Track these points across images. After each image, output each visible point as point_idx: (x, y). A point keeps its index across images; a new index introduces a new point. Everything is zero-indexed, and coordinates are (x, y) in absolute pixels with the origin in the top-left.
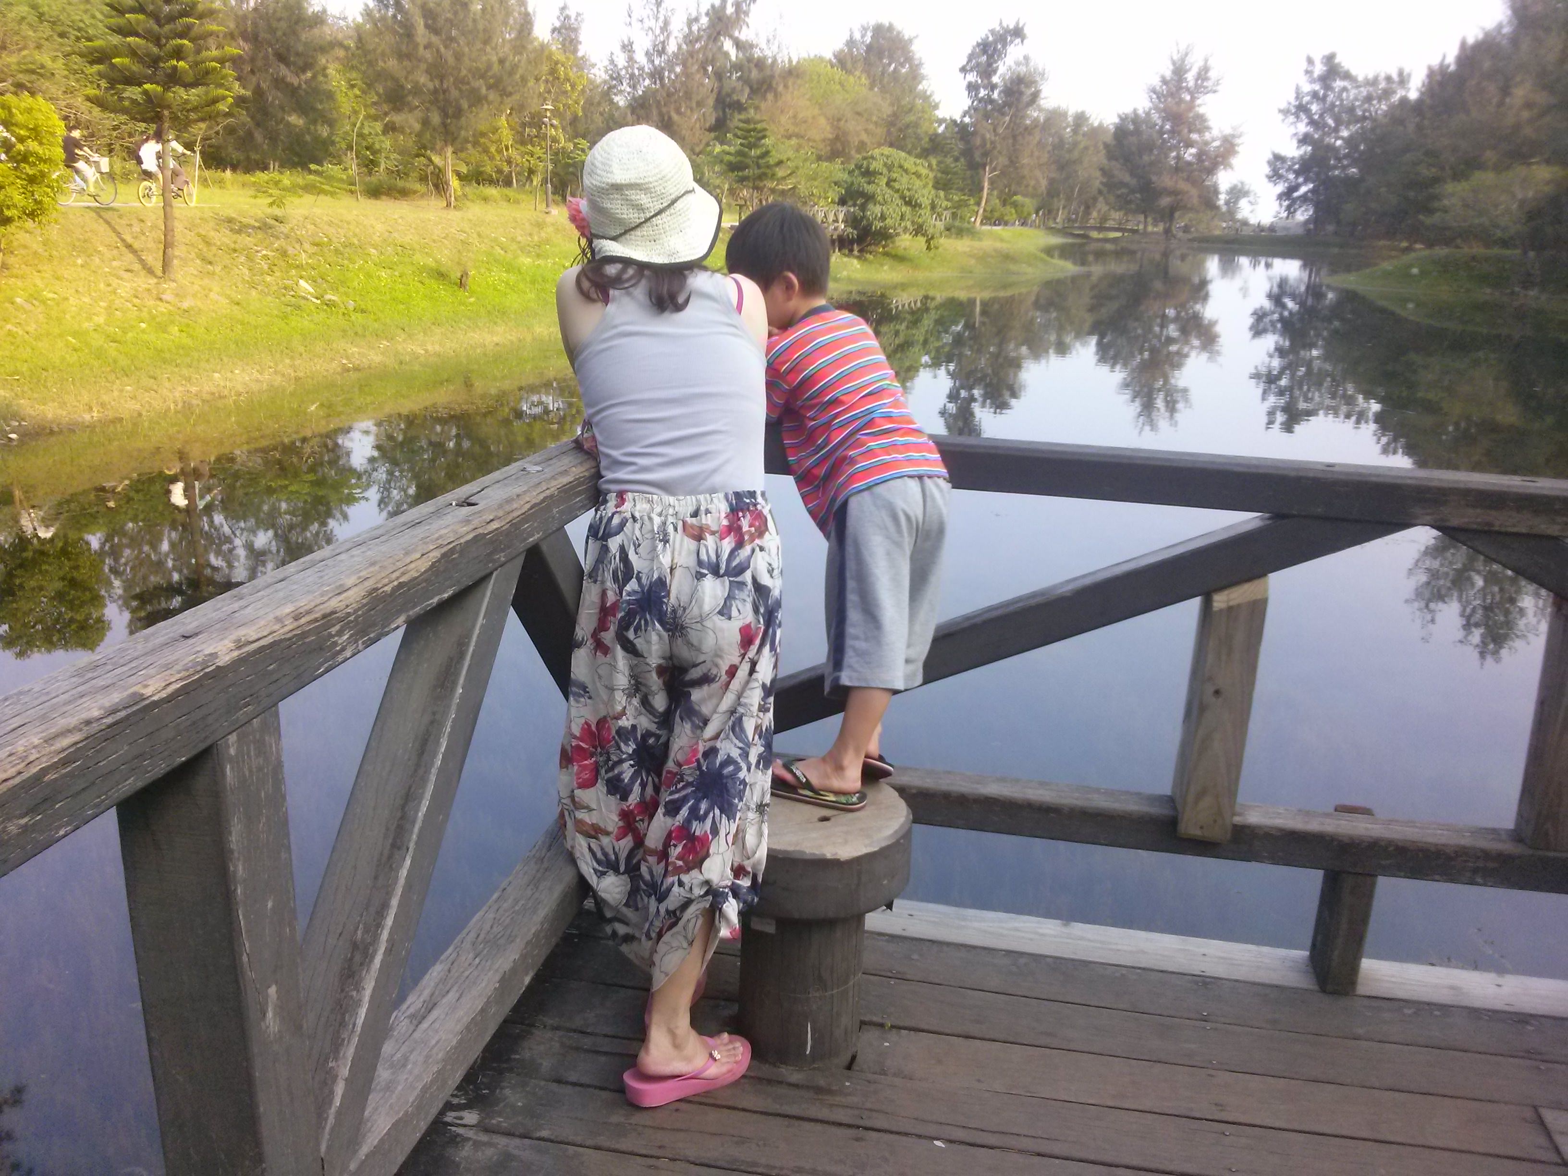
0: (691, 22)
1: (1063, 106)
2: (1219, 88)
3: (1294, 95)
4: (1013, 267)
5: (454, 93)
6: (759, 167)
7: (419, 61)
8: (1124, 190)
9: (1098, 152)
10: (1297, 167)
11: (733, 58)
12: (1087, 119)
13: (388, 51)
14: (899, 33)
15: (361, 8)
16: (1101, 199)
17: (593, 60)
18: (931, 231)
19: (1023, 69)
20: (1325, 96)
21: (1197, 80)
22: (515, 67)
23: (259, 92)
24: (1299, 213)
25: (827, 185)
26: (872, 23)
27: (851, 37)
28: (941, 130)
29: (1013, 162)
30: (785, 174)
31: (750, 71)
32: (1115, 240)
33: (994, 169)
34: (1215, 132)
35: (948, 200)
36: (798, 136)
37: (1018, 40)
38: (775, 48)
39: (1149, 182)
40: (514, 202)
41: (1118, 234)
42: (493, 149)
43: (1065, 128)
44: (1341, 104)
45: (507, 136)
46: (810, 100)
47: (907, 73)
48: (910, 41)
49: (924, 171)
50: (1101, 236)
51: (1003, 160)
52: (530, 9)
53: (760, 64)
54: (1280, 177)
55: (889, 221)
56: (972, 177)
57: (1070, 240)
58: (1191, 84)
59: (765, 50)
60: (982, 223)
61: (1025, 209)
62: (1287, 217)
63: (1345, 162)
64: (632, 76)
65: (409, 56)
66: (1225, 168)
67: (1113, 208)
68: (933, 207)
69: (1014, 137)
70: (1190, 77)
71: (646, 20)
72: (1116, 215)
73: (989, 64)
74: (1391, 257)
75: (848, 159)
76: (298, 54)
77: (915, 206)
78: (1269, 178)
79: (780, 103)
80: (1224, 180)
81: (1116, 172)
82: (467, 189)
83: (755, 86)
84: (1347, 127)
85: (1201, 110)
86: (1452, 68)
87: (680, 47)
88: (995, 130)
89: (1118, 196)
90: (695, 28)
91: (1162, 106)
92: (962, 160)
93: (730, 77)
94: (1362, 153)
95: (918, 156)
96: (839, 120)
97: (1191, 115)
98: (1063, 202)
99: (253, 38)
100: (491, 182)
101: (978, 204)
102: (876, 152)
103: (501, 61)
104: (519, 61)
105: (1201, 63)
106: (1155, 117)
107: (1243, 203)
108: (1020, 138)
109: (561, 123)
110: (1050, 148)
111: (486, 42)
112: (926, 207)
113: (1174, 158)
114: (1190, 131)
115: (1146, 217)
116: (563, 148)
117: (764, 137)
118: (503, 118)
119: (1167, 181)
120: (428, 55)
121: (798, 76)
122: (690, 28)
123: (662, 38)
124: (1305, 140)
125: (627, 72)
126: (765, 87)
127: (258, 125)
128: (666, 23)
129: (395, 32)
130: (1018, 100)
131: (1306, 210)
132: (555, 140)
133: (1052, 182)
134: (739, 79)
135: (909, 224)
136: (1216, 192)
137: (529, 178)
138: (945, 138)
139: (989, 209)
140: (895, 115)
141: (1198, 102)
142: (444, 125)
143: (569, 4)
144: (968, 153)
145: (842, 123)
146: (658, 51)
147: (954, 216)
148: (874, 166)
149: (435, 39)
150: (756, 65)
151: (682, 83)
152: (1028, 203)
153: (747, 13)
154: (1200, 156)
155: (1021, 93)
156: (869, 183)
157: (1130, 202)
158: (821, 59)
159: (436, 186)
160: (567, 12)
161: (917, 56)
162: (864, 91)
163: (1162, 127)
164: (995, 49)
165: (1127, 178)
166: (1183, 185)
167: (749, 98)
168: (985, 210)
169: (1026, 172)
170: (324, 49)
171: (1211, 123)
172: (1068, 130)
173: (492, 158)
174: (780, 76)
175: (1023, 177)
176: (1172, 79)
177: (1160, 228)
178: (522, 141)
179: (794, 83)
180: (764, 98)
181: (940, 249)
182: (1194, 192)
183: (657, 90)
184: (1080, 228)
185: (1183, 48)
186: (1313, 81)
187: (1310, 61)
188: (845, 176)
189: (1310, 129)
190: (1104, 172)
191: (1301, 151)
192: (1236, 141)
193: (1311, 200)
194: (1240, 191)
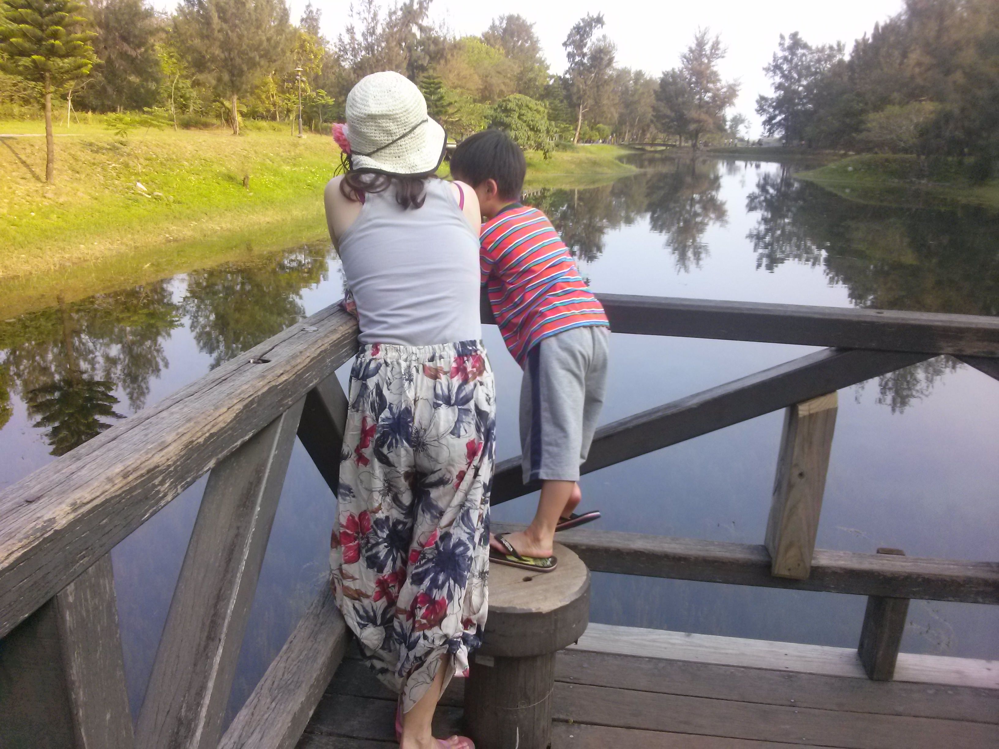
0: (391, 14)
1: (629, 67)
2: (725, 55)
3: (772, 59)
4: (599, 170)
5: (238, 61)
6: (437, 107)
7: (215, 39)
8: (667, 120)
9: (650, 96)
10: (774, 104)
11: (418, 37)
12: (643, 75)
13: (194, 34)
14: (524, 21)
15: (176, 6)
16: (652, 126)
17: (328, 39)
18: (547, 147)
19: (602, 44)
20: (792, 59)
21: (712, 50)
22: (278, 43)
23: (109, 61)
24: (776, 133)
25: (479, 119)
26: (507, 14)
27: (493, 24)
28: (551, 82)
29: (597, 102)
30: (453, 111)
31: (429, 46)
32: (661, 152)
33: (585, 107)
34: (723, 83)
35: (557, 127)
36: (461, 87)
37: (599, 25)
38: (445, 31)
39: (683, 115)
40: (278, 130)
41: (663, 148)
42: (263, 97)
43: (629, 81)
44: (802, 64)
45: (273, 88)
46: (468, 64)
47: (529, 46)
48: (531, 26)
49: (542, 109)
50: (652, 149)
51: (591, 102)
52: (287, 6)
53: (436, 41)
54: (764, 110)
55: (520, 141)
56: (571, 112)
57: (633, 152)
58: (708, 52)
59: (439, 32)
60: (578, 142)
61: (605, 132)
62: (769, 136)
63: (805, 101)
64: (354, 49)
65: (208, 37)
66: (730, 105)
67: (660, 131)
68: (548, 132)
69: (598, 87)
70: (708, 48)
71: (362, 13)
72: (662, 136)
73: (581, 41)
74: (834, 160)
75: (493, 101)
76: (135, 36)
77: (536, 131)
78: (757, 111)
79: (449, 66)
80: (729, 113)
81: (662, 109)
82: (248, 123)
83: (433, 55)
84: (806, 79)
85: (715, 69)
86: (870, 41)
87: (384, 30)
88: (585, 83)
89: (663, 124)
90: (394, 18)
91: (690, 66)
92: (565, 101)
93: (416, 50)
94: (816, 95)
95: (538, 99)
96: (487, 77)
97: (708, 72)
98: (628, 128)
99: (105, 26)
100: (263, 118)
101: (576, 129)
102: (511, 97)
103: (269, 40)
104: (280, 39)
105: (714, 39)
106: (686, 73)
107: (741, 127)
108: (601, 87)
109: (308, 80)
110: (619, 94)
111: (258, 27)
112: (543, 132)
113: (698, 99)
114: (708, 82)
115: (680, 137)
116: (309, 95)
117: (440, 88)
118: (270, 76)
119: (693, 114)
120: (221, 36)
121: (460, 49)
122: (390, 18)
123: (372, 25)
124: (779, 87)
125: (350, 47)
126: (439, 56)
127: (109, 82)
128: (375, 15)
129: (199, 22)
130: (600, 63)
131: (781, 131)
132: (304, 90)
133: (621, 115)
134: (422, 50)
135: (533, 143)
136: (725, 121)
137: (287, 115)
138: (554, 88)
139: (582, 132)
140: (521, 73)
141: (713, 64)
142: (232, 82)
143: (312, 3)
144: (569, 97)
145: (489, 78)
146: (370, 33)
147: (561, 137)
148: (510, 105)
149: (225, 26)
150: (433, 42)
151: (386, 54)
152: (607, 129)
153: (426, 9)
154: (714, 98)
155: (602, 59)
156: (507, 117)
157: (670, 128)
158: (475, 38)
159: (227, 121)
160: (311, 8)
161: (535, 36)
162: (502, 58)
163: (690, 80)
164: (585, 31)
165: (668, 112)
166: (703, 117)
167: (429, 63)
168: (580, 134)
169: (605, 109)
170: (153, 32)
171: (721, 77)
172: (631, 82)
173: (263, 102)
174: (448, 49)
175: (604, 112)
176: (696, 50)
177: (690, 144)
178: (282, 91)
179: (457, 53)
180: (439, 63)
181: (553, 159)
182: (710, 121)
183: (370, 58)
184: (639, 144)
185: (702, 30)
186: (784, 50)
187: (782, 37)
188: (492, 112)
189: (782, 80)
190: (654, 108)
191: (777, 94)
192: (737, 88)
193: (784, 125)
194: (738, 119)
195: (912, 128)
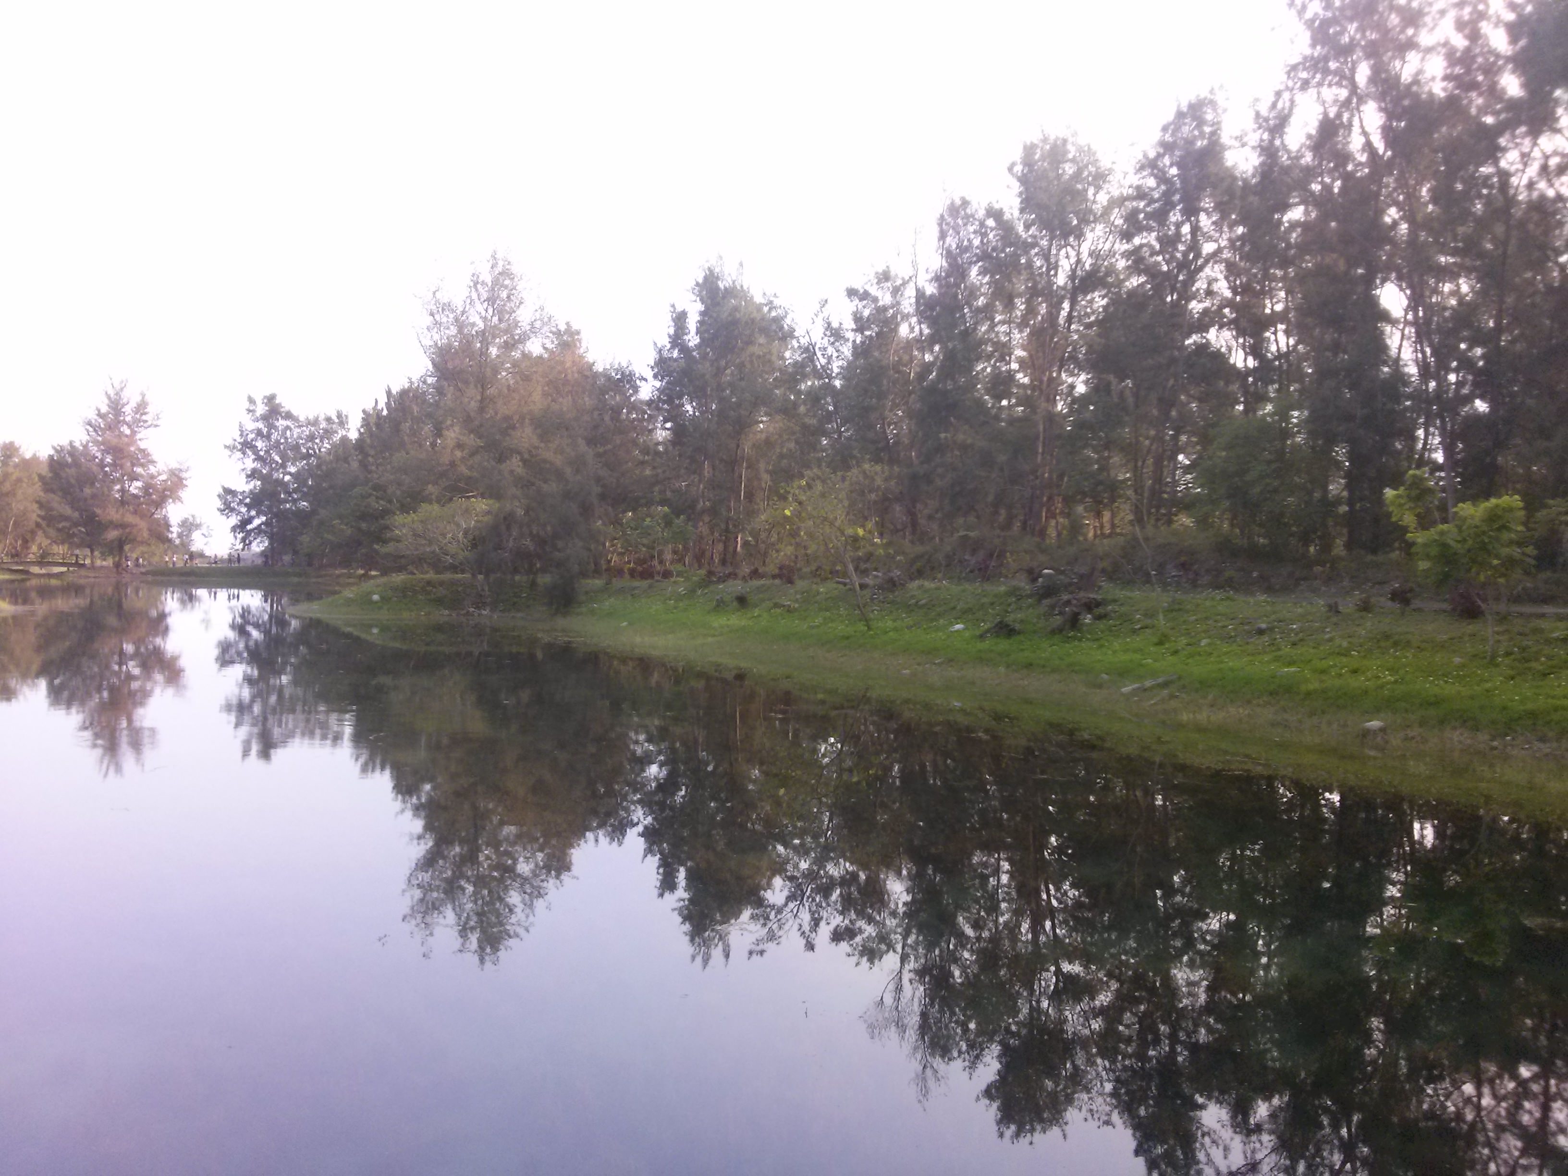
2: (159, 422)
3: (239, 432)
8: (66, 524)
9: (34, 484)
10: (248, 500)
12: (17, 450)
16: (40, 533)
20: (269, 434)
21: (135, 414)
24: (254, 544)
32: (59, 576)
34: (161, 466)
39: (94, 515)
41: (64, 569)
44: (286, 442)
50: (43, 571)
54: (232, 510)
57: (6, 577)
58: (130, 418)
62: (243, 550)
63: (295, 496)
66: (174, 501)
67: (55, 542)
70: (127, 409)
72: (60, 550)
74: (349, 584)
78: (222, 511)
80: (174, 513)
81: (55, 505)
84: (294, 464)
85: (143, 444)
86: (385, 413)
89: (59, 530)
91: (100, 439)
94: (310, 487)
97: (132, 449)
105: (139, 398)
107: (196, 536)
113: (118, 491)
114: (133, 465)
115: (92, 551)
119: (113, 514)
124: (253, 475)
131: (261, 542)
136: (168, 526)
141: (139, 436)
154: (147, 489)
165: (68, 511)
166: (130, 519)
171: (155, 457)
176: (108, 413)
177: (109, 562)
182: (143, 525)
184: (18, 563)
185: (117, 383)
186: (255, 420)
187: (251, 401)
189: (257, 465)
190: (41, 505)
191: (251, 486)
192: (184, 475)
193: (265, 532)
194: (192, 524)
195: (461, 535)
